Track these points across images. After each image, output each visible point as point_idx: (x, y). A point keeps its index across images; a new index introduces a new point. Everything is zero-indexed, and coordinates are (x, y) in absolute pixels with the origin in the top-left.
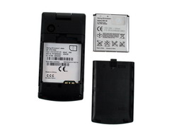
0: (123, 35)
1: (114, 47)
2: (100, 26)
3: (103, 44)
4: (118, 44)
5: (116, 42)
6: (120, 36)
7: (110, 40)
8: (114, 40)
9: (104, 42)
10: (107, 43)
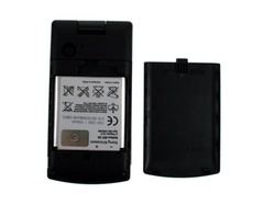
0: (68, 109)
1: (86, 85)
2: (112, 128)
3: (107, 91)
4: (76, 92)
5: (80, 95)
6: (73, 107)
7: (93, 99)
8: (84, 99)
9: (105, 94)
10: (98, 94)
